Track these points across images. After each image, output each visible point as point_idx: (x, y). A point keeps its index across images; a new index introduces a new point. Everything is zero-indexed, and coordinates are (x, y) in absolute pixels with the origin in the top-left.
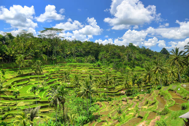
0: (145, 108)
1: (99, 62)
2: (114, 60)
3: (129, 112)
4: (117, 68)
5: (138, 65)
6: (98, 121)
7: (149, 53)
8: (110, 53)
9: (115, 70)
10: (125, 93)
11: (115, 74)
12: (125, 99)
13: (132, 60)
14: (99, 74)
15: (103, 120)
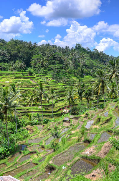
0: (96, 128)
1: (30, 69)
2: (54, 67)
3: (72, 135)
4: (57, 78)
5: (87, 74)
6: (24, 153)
7: (103, 59)
8: (48, 57)
9: (54, 81)
10: (69, 112)
11: (55, 86)
12: (67, 119)
13: (79, 67)
14: (31, 85)
15: (32, 151)
